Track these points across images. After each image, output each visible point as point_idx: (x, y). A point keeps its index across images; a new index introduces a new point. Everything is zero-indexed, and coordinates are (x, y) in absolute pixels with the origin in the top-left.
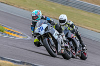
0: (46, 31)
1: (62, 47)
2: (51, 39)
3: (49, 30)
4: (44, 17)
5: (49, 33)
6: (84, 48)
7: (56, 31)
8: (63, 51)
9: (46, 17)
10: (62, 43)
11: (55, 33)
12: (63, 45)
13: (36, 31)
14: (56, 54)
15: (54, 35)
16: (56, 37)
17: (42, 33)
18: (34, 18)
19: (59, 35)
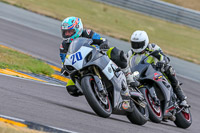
0: (87, 61)
1: (124, 97)
2: (98, 78)
3: (95, 59)
4: (89, 31)
5: (96, 66)
7: (111, 62)
8: (127, 106)
9: (92, 33)
10: (124, 89)
11: (109, 65)
12: (127, 93)
13: (68, 61)
14: (108, 111)
15: (105, 71)
16: (110, 75)
17: (79, 65)
18: (67, 34)
19: (117, 71)
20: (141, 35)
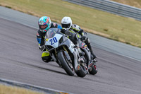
0: (60, 43)
6: (95, 60)
10: (78, 58)
13: (48, 43)
15: (70, 48)
16: (72, 50)
17: (56, 45)
18: (42, 27)
19: (75, 47)
20: (68, 20)
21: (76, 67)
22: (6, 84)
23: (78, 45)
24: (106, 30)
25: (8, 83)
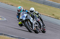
1: (35, 27)
2: (29, 22)
3: (28, 17)
4: (24, 10)
6: (44, 26)
7: (32, 18)
9: (25, 10)
13: (21, 18)
15: (31, 20)
17: (24, 19)
19: (33, 20)
20: (33, 9)
21: (33, 29)
22: (10, 37)
23: (35, 19)
24: (53, 15)
25: (11, 36)
